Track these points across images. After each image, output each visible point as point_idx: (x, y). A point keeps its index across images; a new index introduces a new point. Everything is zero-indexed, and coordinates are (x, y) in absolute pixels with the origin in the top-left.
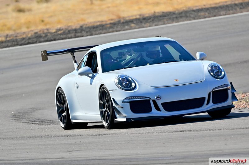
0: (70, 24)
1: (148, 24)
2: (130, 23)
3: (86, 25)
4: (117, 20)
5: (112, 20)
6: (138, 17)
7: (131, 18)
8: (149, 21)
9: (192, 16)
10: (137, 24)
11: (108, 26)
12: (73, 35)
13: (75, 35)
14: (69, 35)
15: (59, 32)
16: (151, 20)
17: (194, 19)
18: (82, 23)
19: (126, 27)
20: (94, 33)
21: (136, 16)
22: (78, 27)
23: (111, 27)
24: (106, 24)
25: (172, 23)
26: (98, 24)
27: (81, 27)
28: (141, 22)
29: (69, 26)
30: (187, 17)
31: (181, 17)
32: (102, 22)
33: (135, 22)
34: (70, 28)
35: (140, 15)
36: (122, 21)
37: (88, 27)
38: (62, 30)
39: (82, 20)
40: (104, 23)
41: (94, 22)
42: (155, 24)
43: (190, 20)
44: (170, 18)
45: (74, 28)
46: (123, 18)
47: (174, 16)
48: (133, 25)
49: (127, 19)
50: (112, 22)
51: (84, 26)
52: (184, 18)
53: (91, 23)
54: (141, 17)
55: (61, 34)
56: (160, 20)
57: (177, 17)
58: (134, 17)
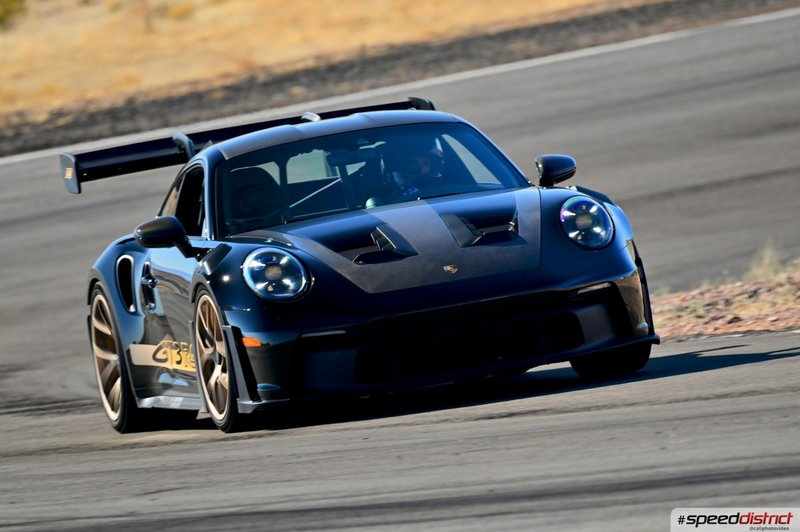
0: (90, 95)
1: (345, 86)
2: (287, 85)
3: (146, 94)
4: (244, 76)
5: (226, 75)
6: (311, 63)
7: (290, 68)
8: (349, 74)
9: (486, 53)
10: (309, 86)
11: (219, 95)
12: (105, 127)
13: (113, 128)
14: (95, 130)
15: (62, 122)
16: (356, 70)
17: (494, 62)
18: (130, 90)
19: (278, 97)
20: (174, 118)
21: (303, 59)
22: (120, 102)
23: (226, 100)
24: (211, 91)
25: (423, 77)
26: (184, 90)
27: (131, 101)
28: (324, 80)
29: (90, 102)
30: (469, 56)
31: (451, 59)
32: (195, 83)
33: (304, 80)
34: (92, 108)
35: (318, 57)
36: (262, 77)
37: (154, 103)
38: (69, 113)
39: (130, 80)
40: (202, 88)
41: (173, 86)
42: (368, 82)
43: (480, 67)
44: (414, 65)
45: (106, 104)
46: (264, 68)
47: (429, 56)
48: (297, 90)
49: (279, 71)
50: (229, 82)
51: (140, 100)
52: (460, 63)
53: (160, 88)
54: (322, 64)
55: (66, 127)
56: (384, 71)
57: (436, 62)
58: (300, 66)
